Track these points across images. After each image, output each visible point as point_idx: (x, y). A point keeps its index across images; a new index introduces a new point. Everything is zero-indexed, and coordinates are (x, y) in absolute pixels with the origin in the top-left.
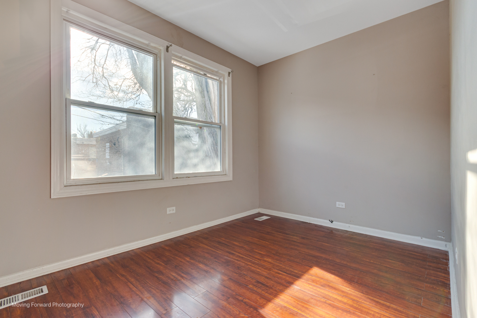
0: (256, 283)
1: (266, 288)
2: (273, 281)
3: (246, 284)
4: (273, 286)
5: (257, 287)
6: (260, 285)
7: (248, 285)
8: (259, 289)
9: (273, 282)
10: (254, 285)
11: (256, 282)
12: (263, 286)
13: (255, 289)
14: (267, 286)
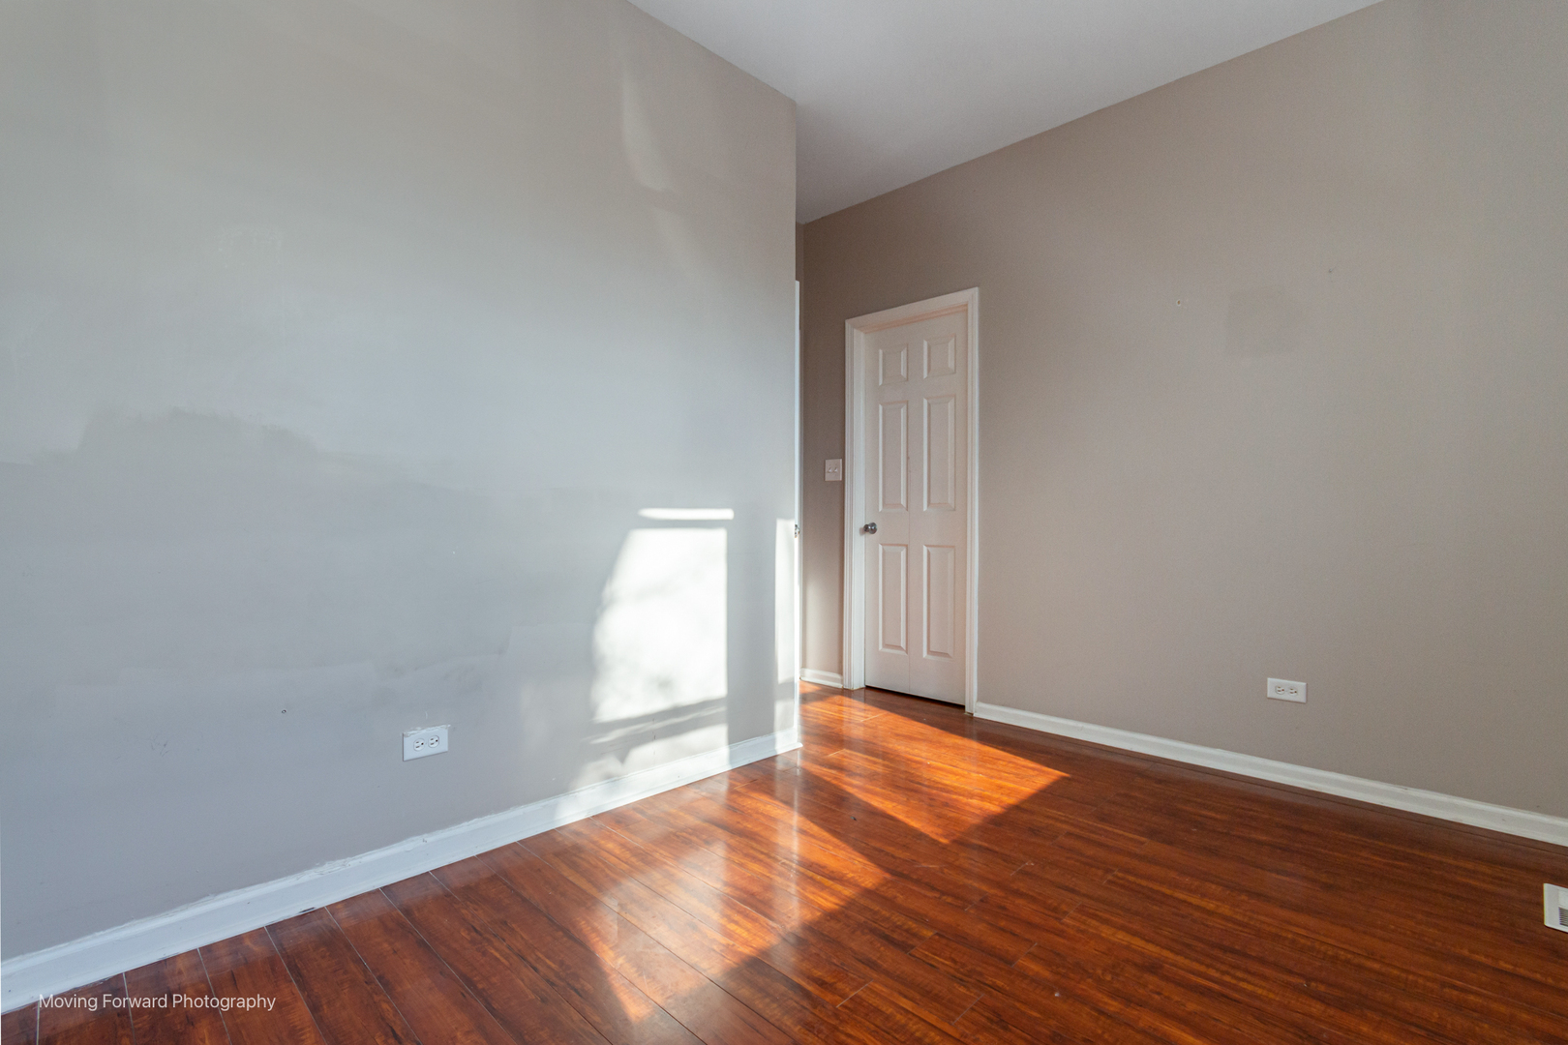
0: (910, 942)
1: (877, 926)
2: (851, 948)
3: (944, 941)
4: (853, 932)
5: (907, 931)
6: (895, 936)
7: (937, 937)
8: (898, 923)
9: (852, 945)
10: (915, 935)
11: (912, 947)
12: (887, 932)
13: (911, 924)
14: (873, 931)
